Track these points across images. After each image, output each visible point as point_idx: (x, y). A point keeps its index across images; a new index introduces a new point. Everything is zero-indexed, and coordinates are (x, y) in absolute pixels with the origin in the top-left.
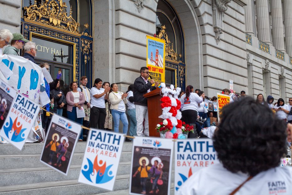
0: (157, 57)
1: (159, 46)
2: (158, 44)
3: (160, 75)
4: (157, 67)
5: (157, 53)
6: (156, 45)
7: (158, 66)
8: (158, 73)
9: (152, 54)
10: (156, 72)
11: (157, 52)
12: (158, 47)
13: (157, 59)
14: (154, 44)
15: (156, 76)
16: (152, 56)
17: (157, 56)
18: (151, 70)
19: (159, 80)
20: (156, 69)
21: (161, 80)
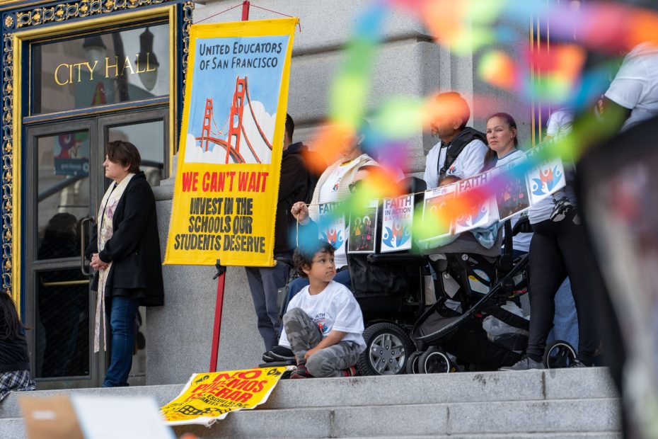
0: (236, 117)
1: (250, 56)
2: (249, 49)
3: (247, 204)
4: (232, 166)
5: (238, 96)
6: (242, 56)
7: (238, 159)
8: (236, 194)
9: (209, 108)
10: (224, 194)
11: (240, 89)
12: (250, 64)
13: (236, 125)
14: (228, 57)
15: (222, 215)
16: (208, 117)
17: (237, 111)
18: (195, 189)
19: (236, 232)
20: (227, 180)
21: (248, 228)
